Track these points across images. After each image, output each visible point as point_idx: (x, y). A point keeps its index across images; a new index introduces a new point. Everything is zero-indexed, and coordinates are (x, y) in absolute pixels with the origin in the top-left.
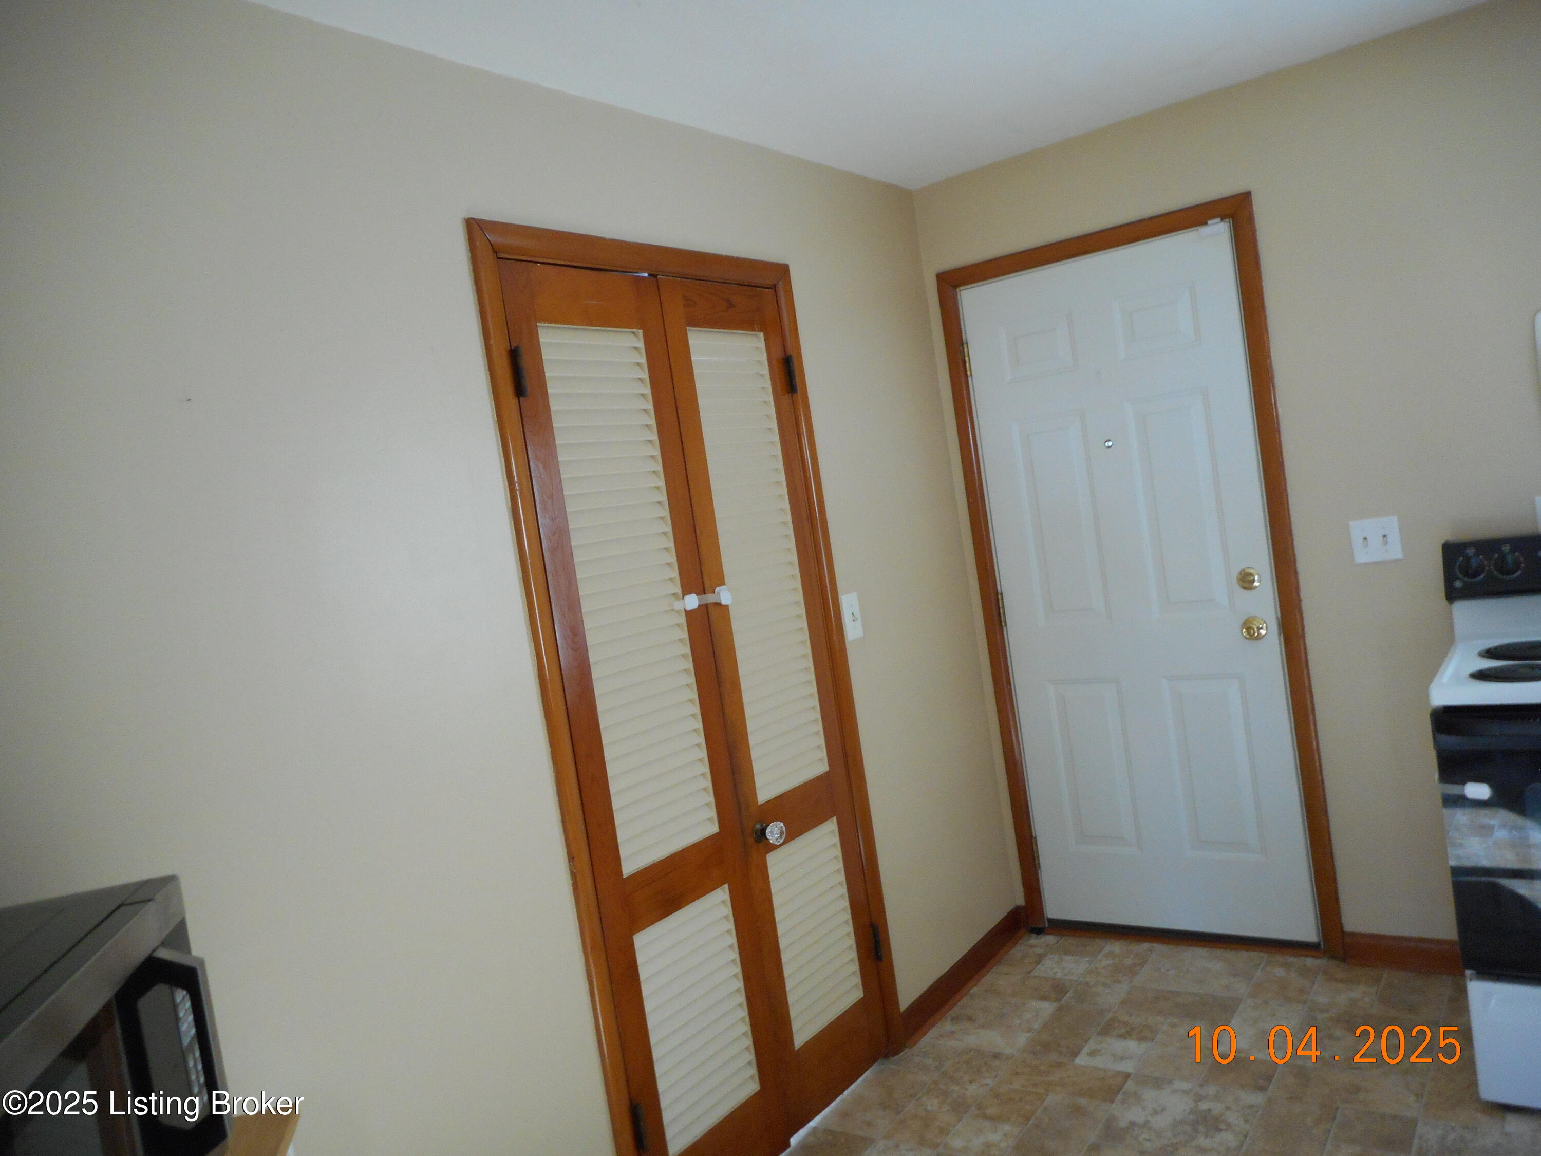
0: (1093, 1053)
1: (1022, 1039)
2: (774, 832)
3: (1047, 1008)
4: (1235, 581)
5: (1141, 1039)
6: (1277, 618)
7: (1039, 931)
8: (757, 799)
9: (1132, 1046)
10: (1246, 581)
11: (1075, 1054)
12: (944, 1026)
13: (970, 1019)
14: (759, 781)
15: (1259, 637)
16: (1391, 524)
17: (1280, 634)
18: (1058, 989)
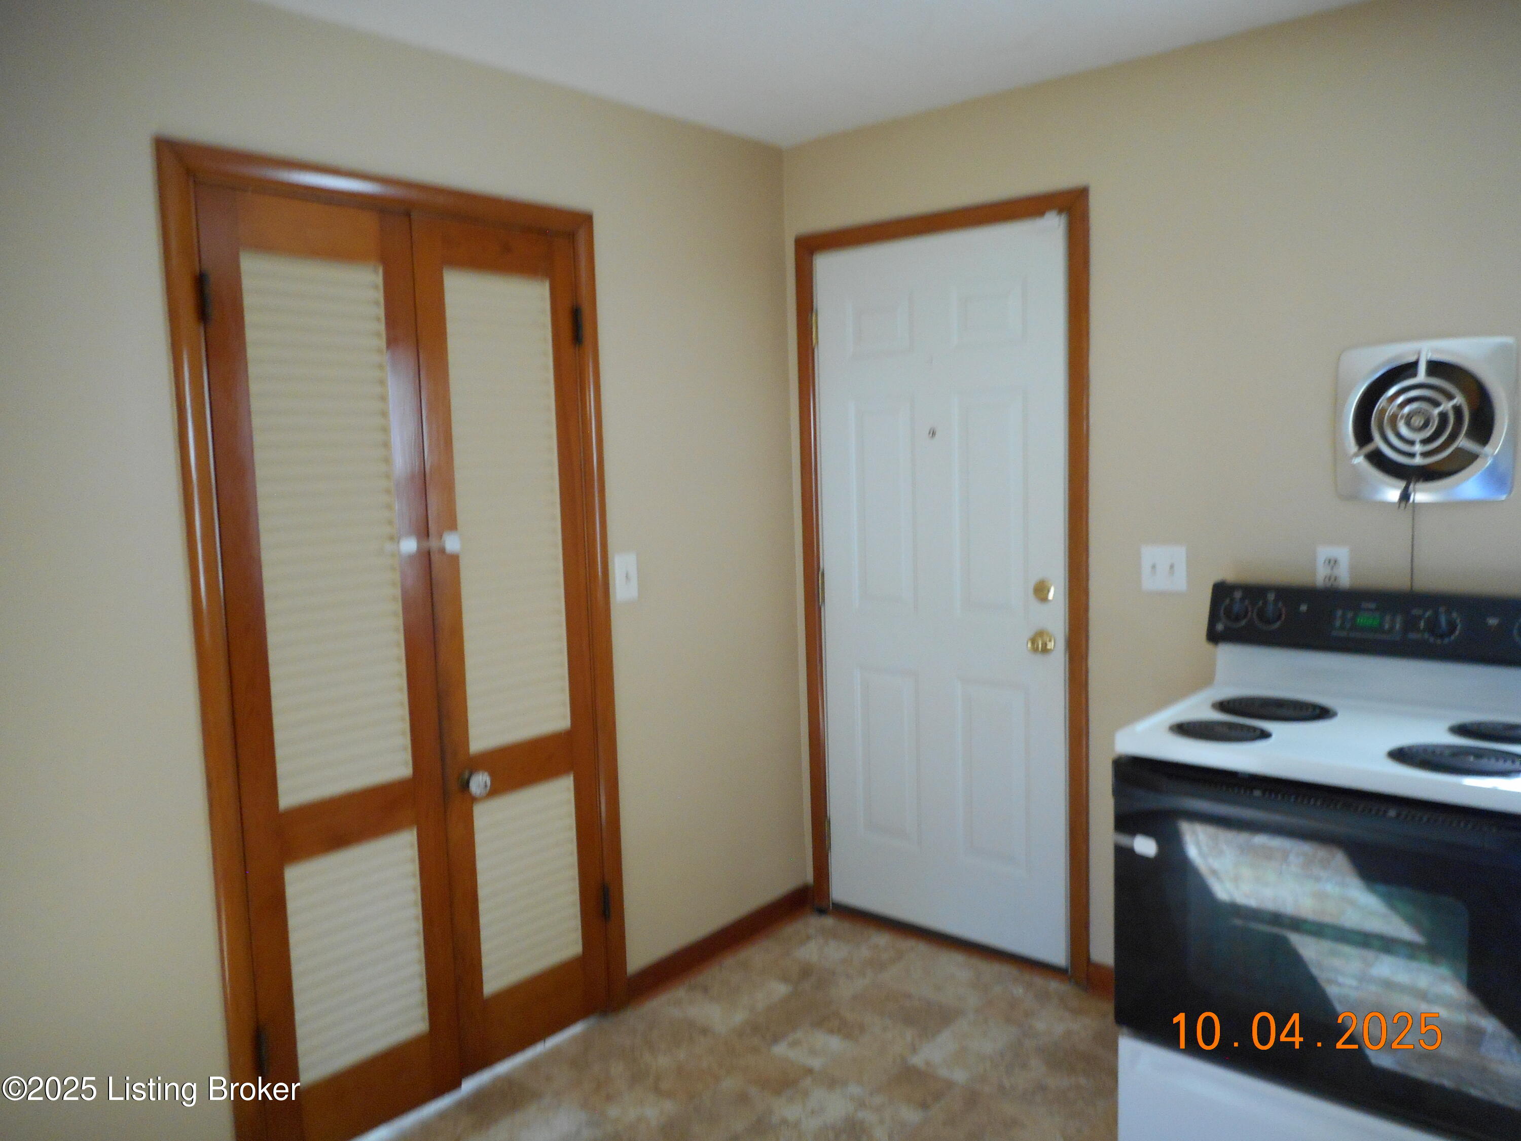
0: (794, 1044)
1: (739, 1017)
2: (479, 782)
3: (780, 989)
4: (1031, 591)
5: (848, 1036)
6: (1065, 635)
7: (822, 911)
8: (469, 749)
9: (835, 1043)
10: (1040, 591)
11: (775, 1040)
12: (679, 992)
13: (706, 990)
14: (473, 732)
15: (1045, 650)
16: (1178, 554)
17: (1065, 652)
18: (806, 971)
